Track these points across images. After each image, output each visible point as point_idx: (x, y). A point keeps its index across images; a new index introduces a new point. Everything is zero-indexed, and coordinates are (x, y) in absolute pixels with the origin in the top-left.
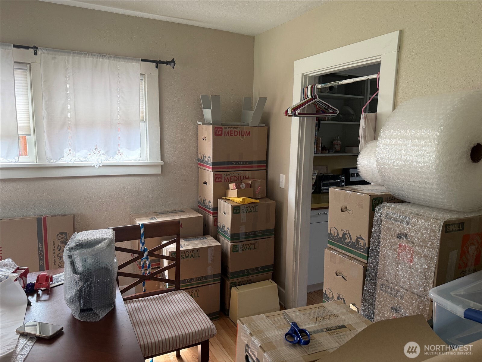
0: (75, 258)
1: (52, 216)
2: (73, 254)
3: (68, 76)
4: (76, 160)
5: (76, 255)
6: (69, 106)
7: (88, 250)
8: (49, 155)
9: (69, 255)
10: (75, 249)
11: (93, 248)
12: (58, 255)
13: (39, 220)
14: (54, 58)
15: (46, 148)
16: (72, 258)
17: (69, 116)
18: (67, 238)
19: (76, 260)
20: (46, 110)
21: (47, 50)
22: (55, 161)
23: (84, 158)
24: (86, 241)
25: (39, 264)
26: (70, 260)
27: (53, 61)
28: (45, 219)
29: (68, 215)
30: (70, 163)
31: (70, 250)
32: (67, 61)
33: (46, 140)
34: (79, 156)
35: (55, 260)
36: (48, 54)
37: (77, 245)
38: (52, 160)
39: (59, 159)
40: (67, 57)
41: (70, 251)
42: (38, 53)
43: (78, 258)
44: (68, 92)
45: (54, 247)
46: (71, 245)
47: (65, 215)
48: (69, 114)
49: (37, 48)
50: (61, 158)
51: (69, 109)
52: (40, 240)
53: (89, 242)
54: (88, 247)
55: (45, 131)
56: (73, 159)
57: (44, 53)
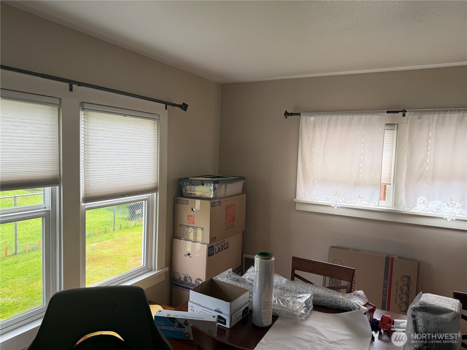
0: (418, 319)
1: (399, 257)
2: (416, 315)
3: (431, 133)
4: (428, 210)
5: (419, 316)
6: (428, 160)
7: (432, 316)
8: (404, 203)
9: (413, 314)
10: (419, 310)
11: (437, 316)
12: (399, 296)
13: (387, 259)
14: (420, 118)
15: (402, 197)
16: (415, 317)
17: (427, 170)
18: (410, 282)
19: (418, 321)
20: (407, 164)
21: (414, 112)
22: (408, 209)
23: (437, 210)
24: (431, 307)
25: (383, 298)
26: (413, 319)
27: (419, 121)
28: (392, 259)
29: (414, 260)
30: (423, 212)
31: (415, 309)
32: (431, 119)
33: (403, 190)
34: (432, 207)
35: (396, 299)
36: (415, 115)
37: (421, 307)
38: (406, 208)
39: (413, 208)
40: (432, 116)
41: (414, 311)
42: (406, 115)
43: (421, 320)
44: (429, 148)
45: (397, 287)
46: (416, 305)
47: (411, 260)
48: (427, 167)
49: (406, 111)
50: (414, 207)
51: (428, 163)
52: (386, 277)
53: (433, 308)
54: (431, 313)
55: (404, 182)
56: (426, 209)
57: (411, 115)
